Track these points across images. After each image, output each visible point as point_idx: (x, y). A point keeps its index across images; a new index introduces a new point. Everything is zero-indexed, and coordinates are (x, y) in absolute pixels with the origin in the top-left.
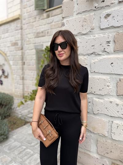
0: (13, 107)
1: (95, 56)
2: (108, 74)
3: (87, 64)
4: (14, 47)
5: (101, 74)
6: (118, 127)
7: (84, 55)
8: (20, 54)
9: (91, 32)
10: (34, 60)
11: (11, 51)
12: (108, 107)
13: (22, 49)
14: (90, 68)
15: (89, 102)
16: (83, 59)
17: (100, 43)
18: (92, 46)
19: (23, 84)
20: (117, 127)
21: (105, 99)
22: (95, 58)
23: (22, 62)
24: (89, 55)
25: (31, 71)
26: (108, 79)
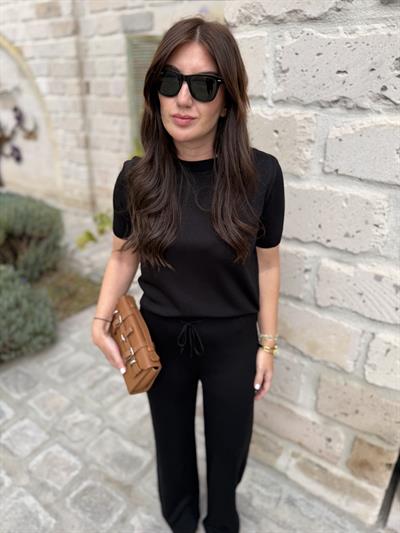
0: (62, 243)
1: (345, 111)
2: (381, 184)
3: (313, 138)
4: (45, 22)
5: (360, 183)
6: (388, 351)
7: (306, 106)
8: (72, 52)
9: (339, 10)
10: (122, 75)
11: (37, 39)
12: (366, 293)
13: (76, 31)
14: (322, 154)
15: (306, 271)
16: (298, 118)
17: (369, 64)
18: (339, 72)
19: (90, 164)
20: (384, 352)
21: (360, 266)
22: (344, 119)
23: (80, 84)
24: (323, 107)
25: (113, 118)
26: (380, 203)
